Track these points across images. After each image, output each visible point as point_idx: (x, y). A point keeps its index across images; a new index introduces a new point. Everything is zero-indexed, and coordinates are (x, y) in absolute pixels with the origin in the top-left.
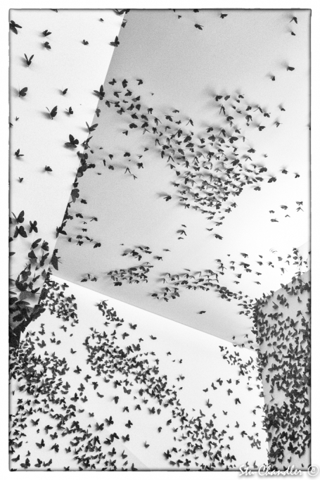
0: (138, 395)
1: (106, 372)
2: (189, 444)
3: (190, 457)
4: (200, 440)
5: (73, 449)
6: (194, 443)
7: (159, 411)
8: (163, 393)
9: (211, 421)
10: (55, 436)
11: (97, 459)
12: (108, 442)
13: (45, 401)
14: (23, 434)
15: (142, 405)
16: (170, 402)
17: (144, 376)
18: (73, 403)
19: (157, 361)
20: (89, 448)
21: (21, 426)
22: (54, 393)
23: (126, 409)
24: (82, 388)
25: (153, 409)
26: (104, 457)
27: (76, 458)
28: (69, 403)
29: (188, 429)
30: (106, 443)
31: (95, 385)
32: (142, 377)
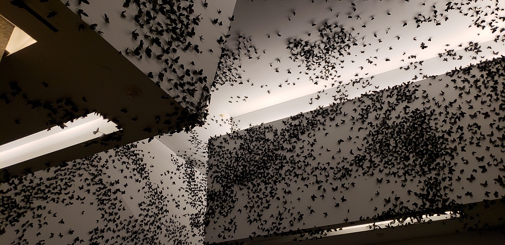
0: (132, 171)
1: (119, 156)
2: (150, 201)
3: (150, 207)
4: (155, 200)
5: (97, 193)
6: (152, 201)
7: (140, 181)
8: (143, 172)
9: (161, 191)
10: (89, 185)
11: (107, 201)
12: (115, 193)
13: (88, 164)
14: (73, 181)
15: (133, 176)
16: (146, 177)
17: (137, 162)
18: (101, 168)
19: (143, 155)
20: (105, 194)
21: (73, 175)
22: (93, 161)
23: (126, 177)
24: (107, 161)
25: (138, 179)
26: (111, 201)
27: (97, 199)
28: (100, 168)
29: (151, 193)
30: (113, 193)
31: (114, 161)
32: (135, 162)
